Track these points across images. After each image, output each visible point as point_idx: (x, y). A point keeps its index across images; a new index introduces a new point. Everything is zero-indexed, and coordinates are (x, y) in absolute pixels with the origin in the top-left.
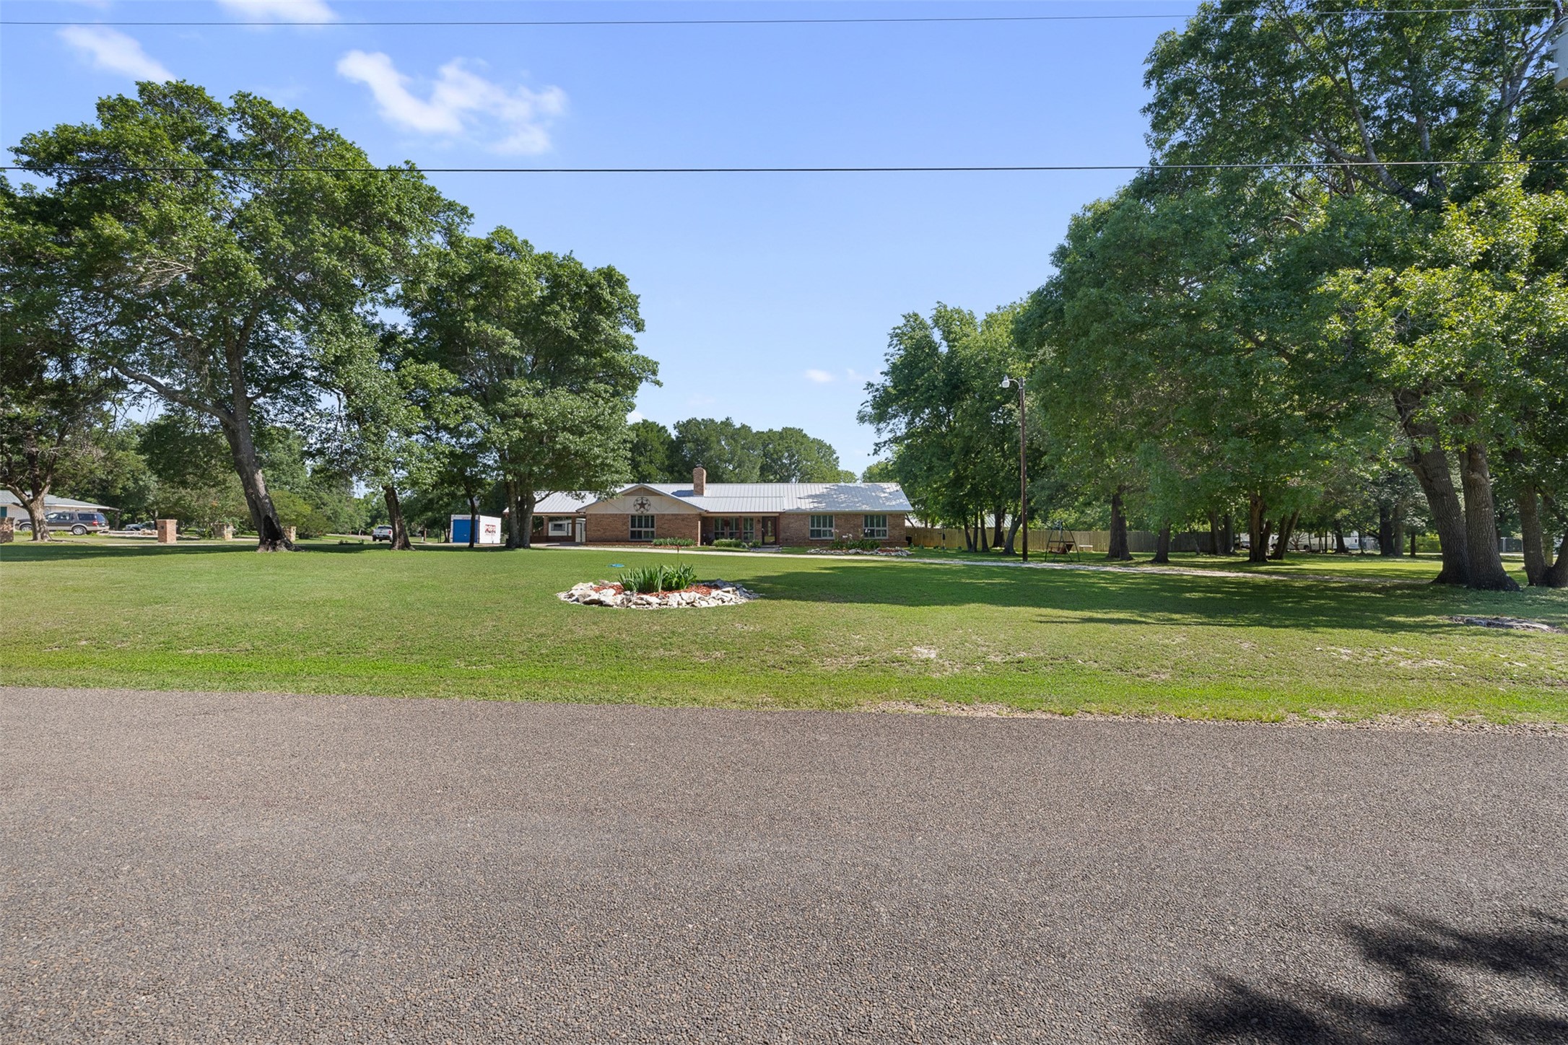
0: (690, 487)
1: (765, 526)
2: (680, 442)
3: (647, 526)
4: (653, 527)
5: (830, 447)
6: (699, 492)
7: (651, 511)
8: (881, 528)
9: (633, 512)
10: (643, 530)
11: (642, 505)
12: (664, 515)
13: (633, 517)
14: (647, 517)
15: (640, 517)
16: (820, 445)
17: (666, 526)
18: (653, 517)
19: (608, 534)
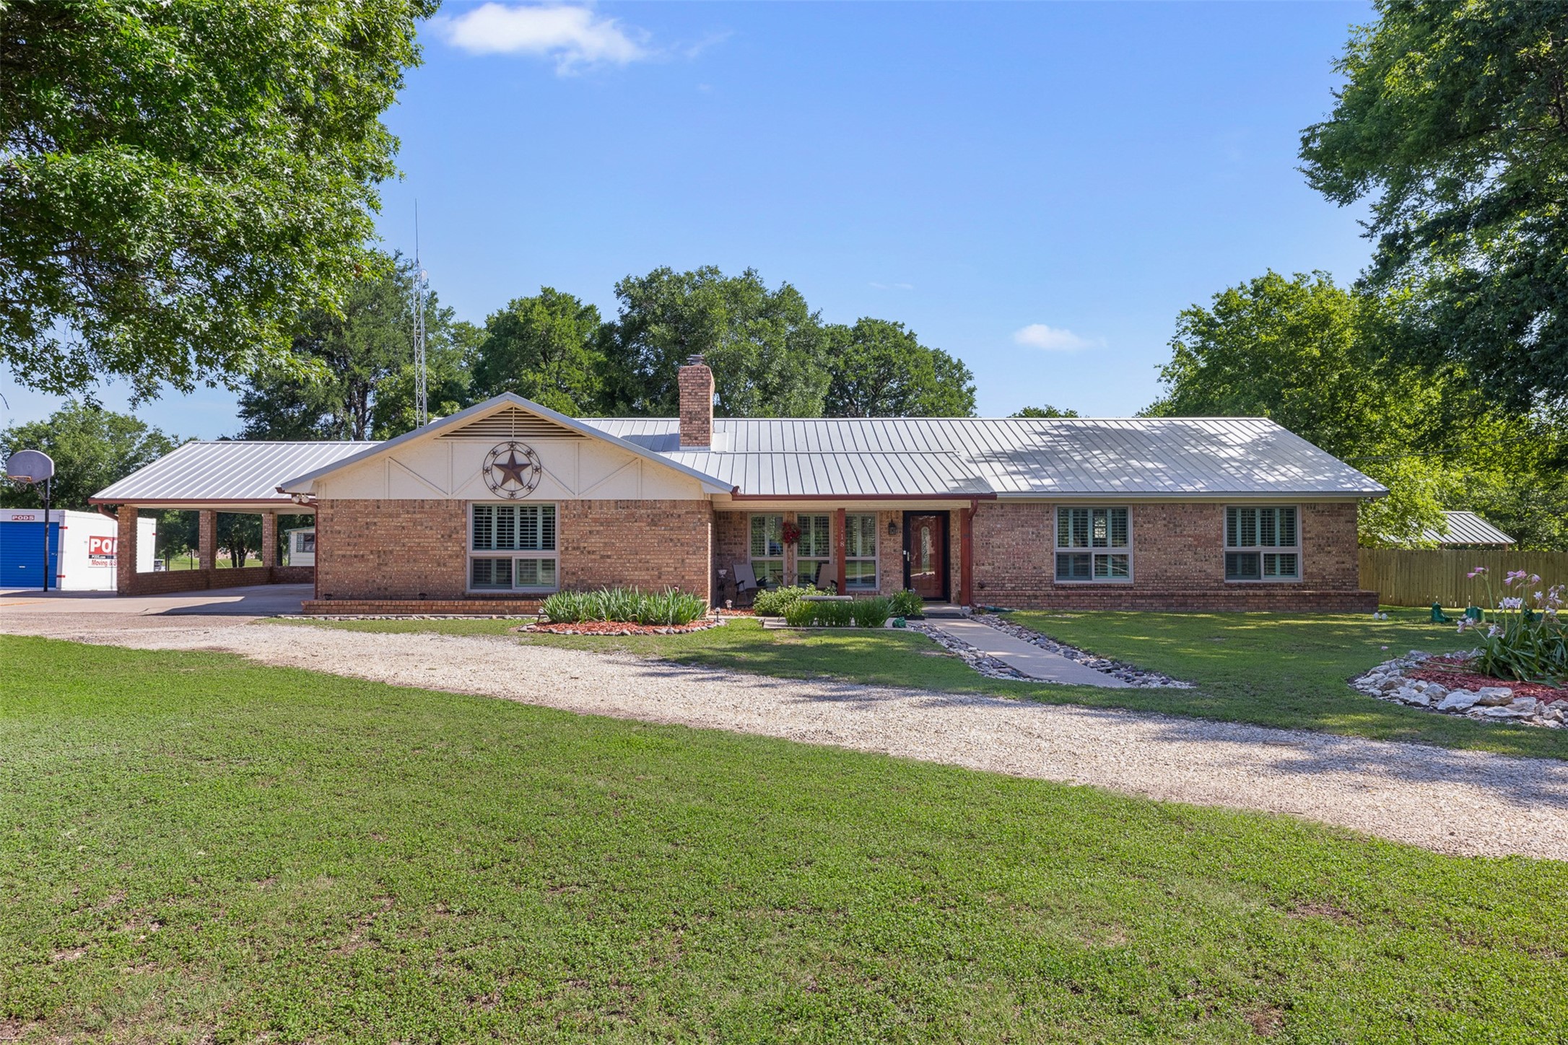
0: (670, 426)
1: (910, 542)
2: (632, 328)
3: (527, 544)
4: (549, 544)
5: (959, 366)
6: (697, 437)
7: (545, 491)
8: (1278, 550)
9: (479, 491)
10: (516, 555)
11: (513, 470)
12: (587, 504)
13: (481, 511)
14: (529, 512)
15: (506, 511)
16: (939, 361)
17: (595, 542)
18: (549, 510)
19: (392, 568)
